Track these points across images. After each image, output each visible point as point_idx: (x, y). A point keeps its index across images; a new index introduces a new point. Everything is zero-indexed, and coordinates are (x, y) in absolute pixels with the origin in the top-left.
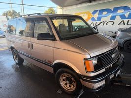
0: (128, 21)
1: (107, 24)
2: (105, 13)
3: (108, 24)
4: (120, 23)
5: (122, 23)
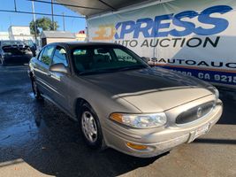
0: (152, 40)
1: (130, 44)
2: (128, 27)
4: (143, 44)
5: (145, 44)
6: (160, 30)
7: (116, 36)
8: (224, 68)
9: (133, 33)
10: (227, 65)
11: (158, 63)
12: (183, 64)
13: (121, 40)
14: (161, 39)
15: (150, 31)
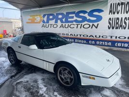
0: (65, 25)
2: (51, 17)
3: (54, 26)
5: (62, 26)
8: (101, 38)
9: (54, 20)
10: (102, 37)
11: (69, 36)
12: (82, 37)
15: (64, 20)
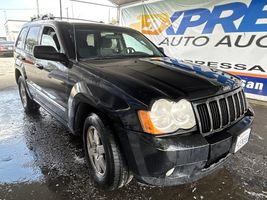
0: (240, 37)
1: (194, 42)
2: (195, 18)
3: (196, 42)
4: (220, 43)
5: (225, 42)
6: (260, 21)
7: (170, 31)
13: (178, 37)
14: (259, 35)
15: (237, 23)
